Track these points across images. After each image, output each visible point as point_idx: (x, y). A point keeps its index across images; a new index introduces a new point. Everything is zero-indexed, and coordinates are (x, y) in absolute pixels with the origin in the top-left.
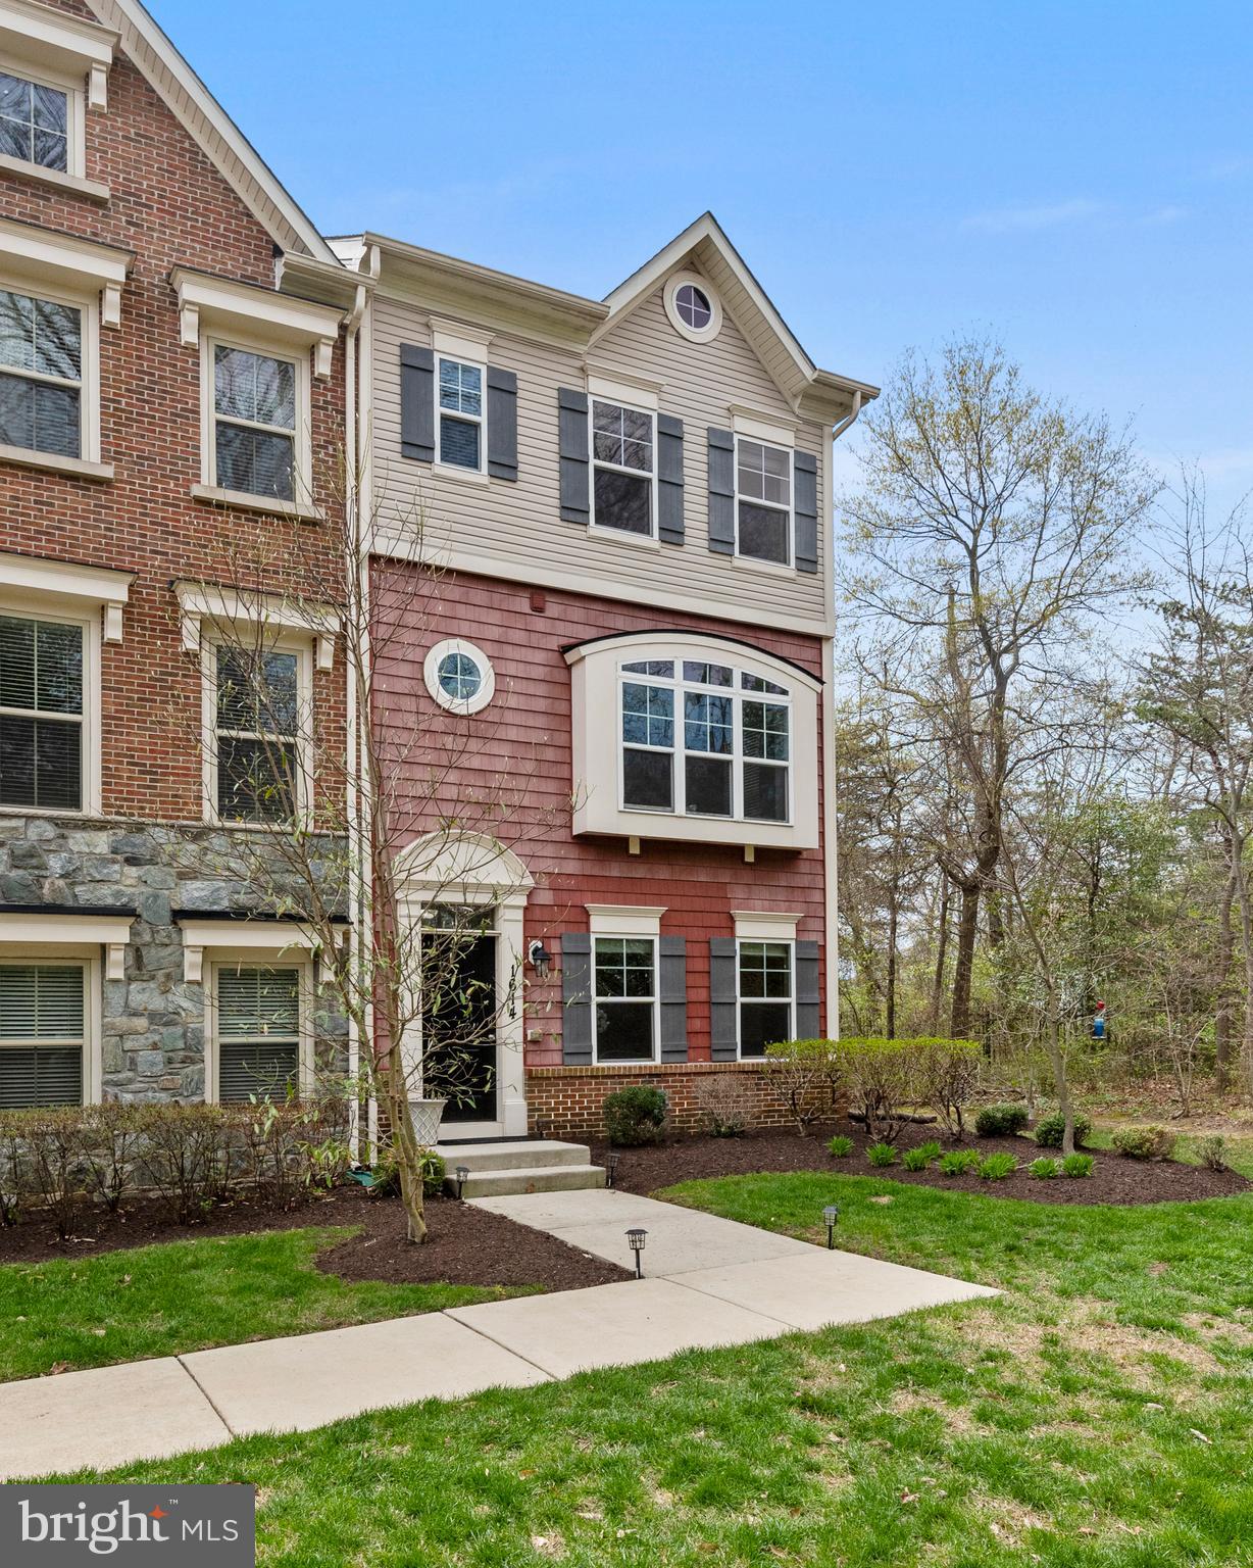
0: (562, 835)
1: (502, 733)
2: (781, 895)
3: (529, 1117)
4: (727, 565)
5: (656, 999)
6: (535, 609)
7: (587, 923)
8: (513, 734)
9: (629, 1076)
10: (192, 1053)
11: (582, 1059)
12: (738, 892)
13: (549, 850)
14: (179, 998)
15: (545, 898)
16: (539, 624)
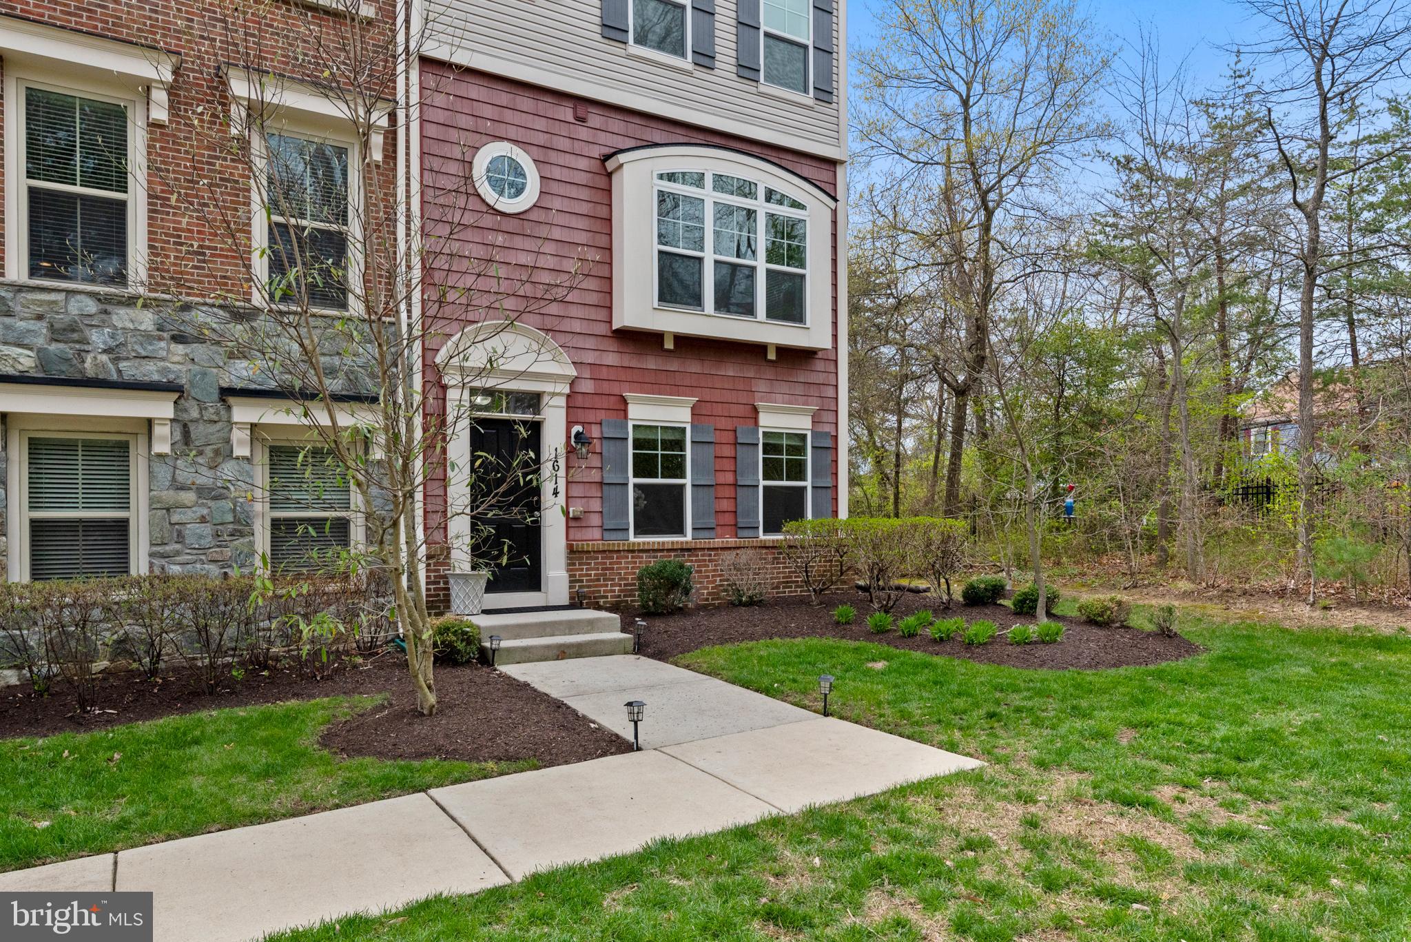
0: (602, 329)
1: (543, 231)
2: (799, 390)
3: (570, 587)
4: (753, 90)
5: (687, 481)
6: (577, 118)
7: (625, 411)
8: (557, 234)
9: (662, 550)
10: (242, 527)
11: (620, 535)
12: (762, 386)
13: (590, 343)
14: (228, 470)
15: (587, 386)
16: (583, 133)
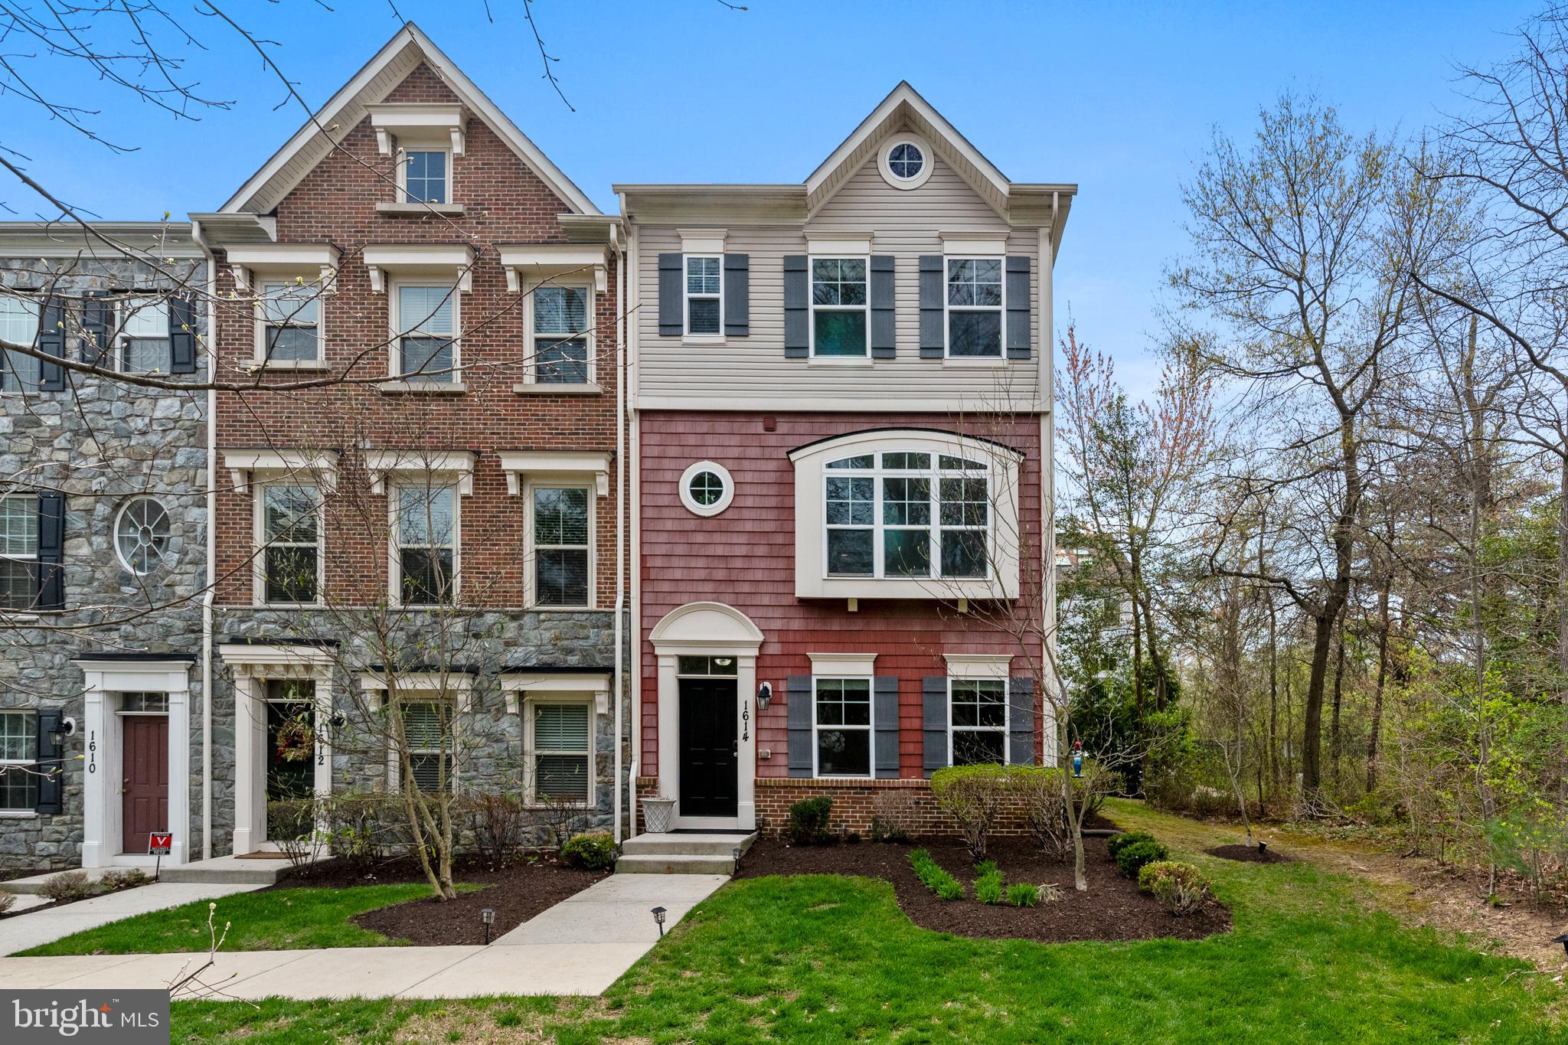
0: (786, 600)
1: (739, 527)
2: (996, 639)
3: (757, 815)
4: (939, 367)
5: (871, 727)
6: (767, 429)
7: (810, 668)
8: (749, 527)
9: (842, 788)
10: (514, 761)
11: (804, 773)
12: (952, 638)
13: (778, 613)
14: (505, 724)
15: (774, 649)
16: (772, 440)
